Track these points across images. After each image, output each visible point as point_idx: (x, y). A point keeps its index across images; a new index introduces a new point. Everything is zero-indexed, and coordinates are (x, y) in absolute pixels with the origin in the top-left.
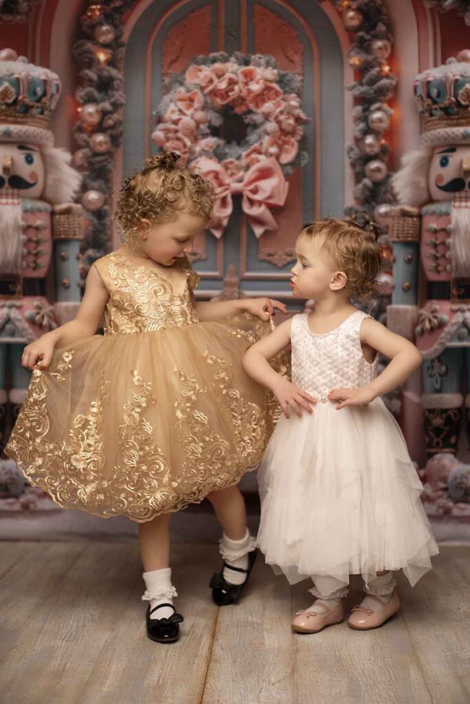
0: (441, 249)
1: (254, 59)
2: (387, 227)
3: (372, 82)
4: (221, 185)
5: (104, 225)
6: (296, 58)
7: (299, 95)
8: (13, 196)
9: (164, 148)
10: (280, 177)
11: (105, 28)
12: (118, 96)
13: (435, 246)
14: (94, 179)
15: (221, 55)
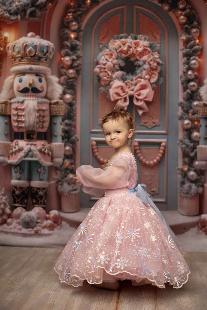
1: (139, 37)
2: (197, 111)
3: (191, 47)
4: (124, 92)
5: (72, 109)
6: (158, 37)
7: (159, 53)
8: (33, 96)
9: (99, 76)
10: (150, 88)
11: (74, 23)
12: (79, 53)
14: (68, 89)
15: (125, 35)
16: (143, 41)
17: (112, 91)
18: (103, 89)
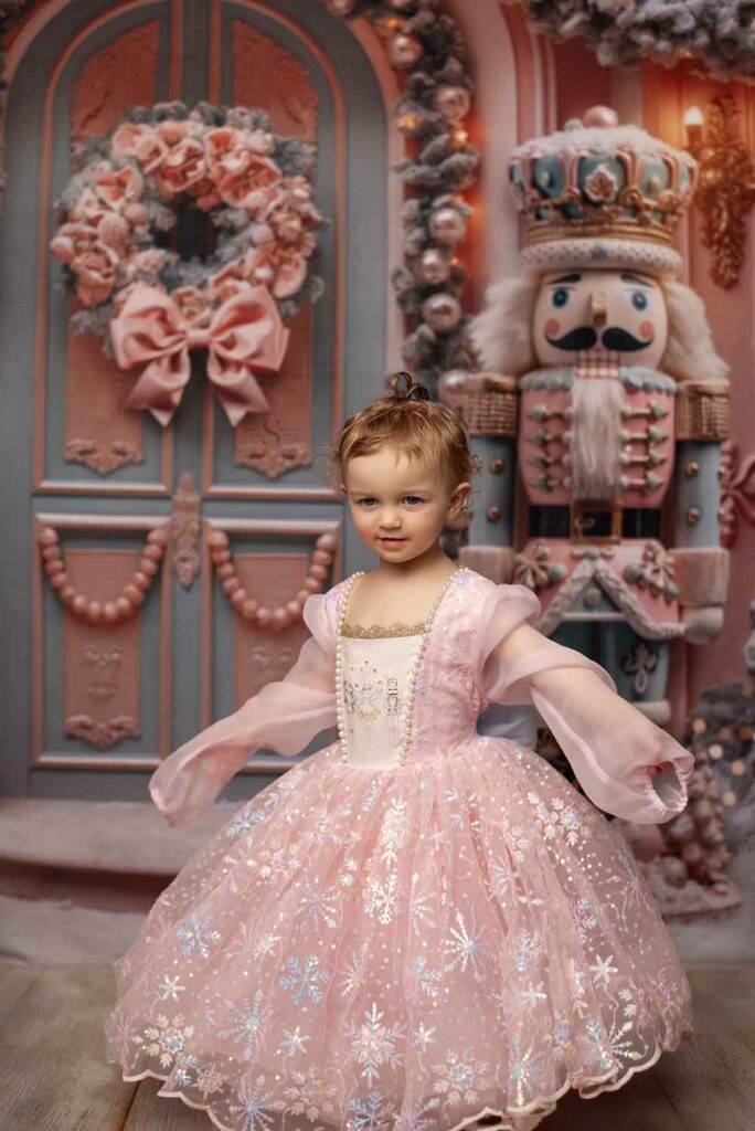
0: (553, 448)
1: (233, 115)
3: (436, 159)
4: (170, 332)
6: (306, 115)
7: (309, 179)
9: (72, 266)
10: (274, 319)
13: (544, 444)
15: (175, 108)
16: (246, 131)
17: (121, 329)
18: (83, 319)
